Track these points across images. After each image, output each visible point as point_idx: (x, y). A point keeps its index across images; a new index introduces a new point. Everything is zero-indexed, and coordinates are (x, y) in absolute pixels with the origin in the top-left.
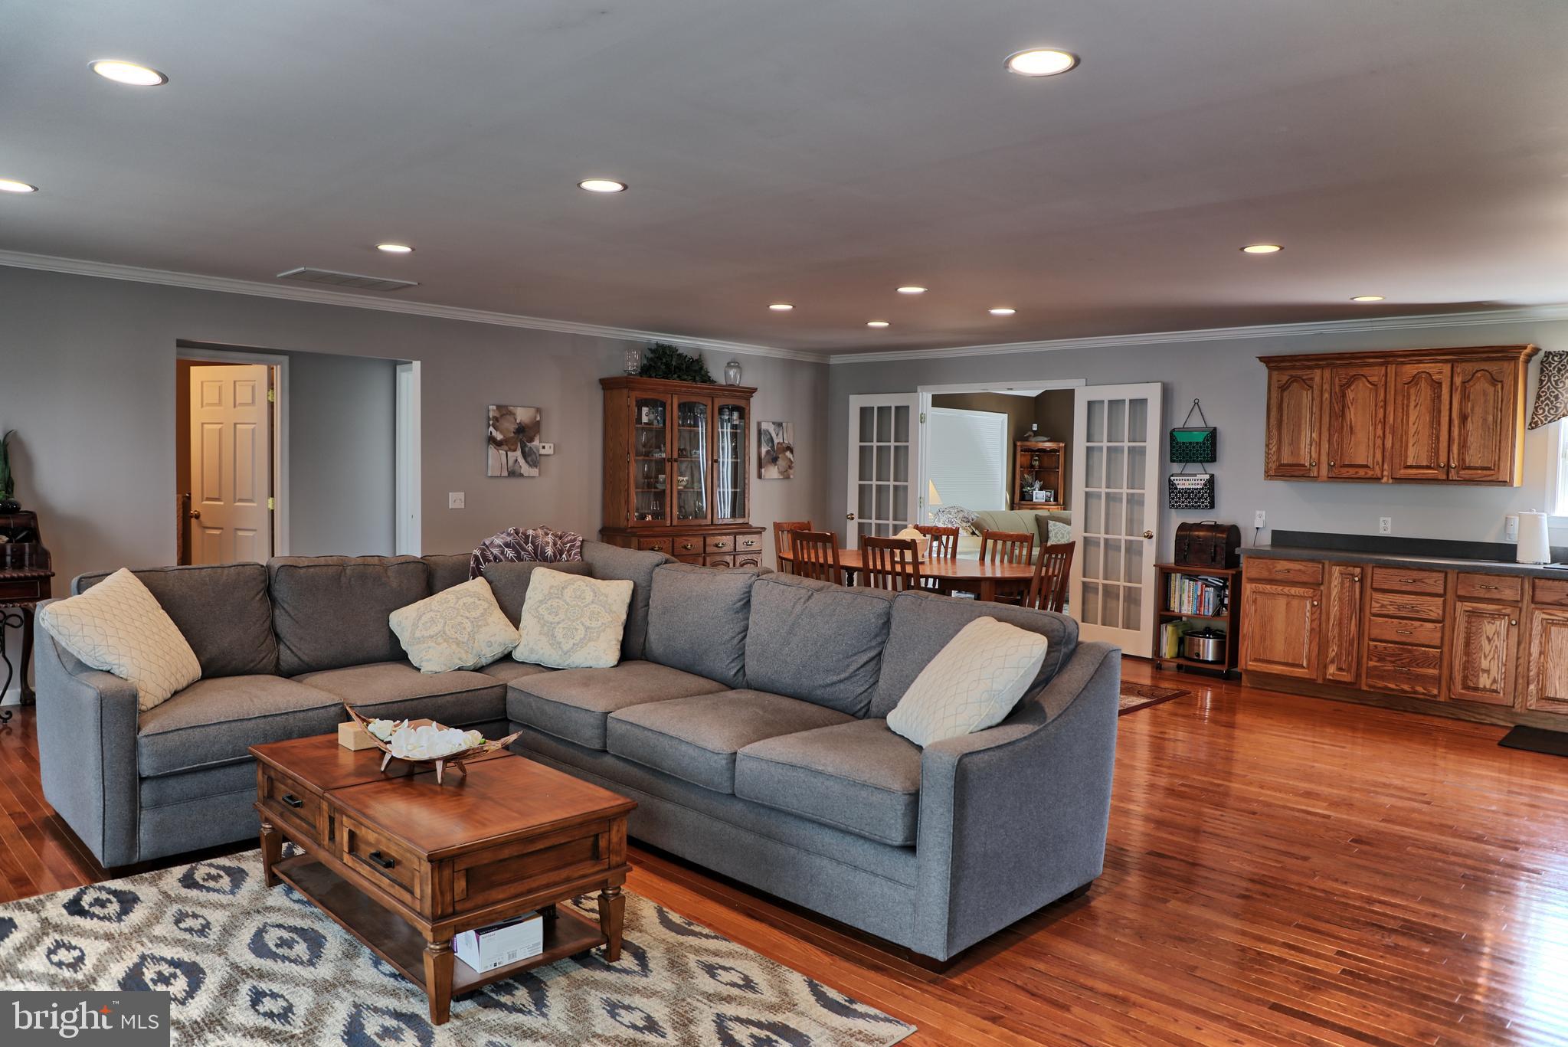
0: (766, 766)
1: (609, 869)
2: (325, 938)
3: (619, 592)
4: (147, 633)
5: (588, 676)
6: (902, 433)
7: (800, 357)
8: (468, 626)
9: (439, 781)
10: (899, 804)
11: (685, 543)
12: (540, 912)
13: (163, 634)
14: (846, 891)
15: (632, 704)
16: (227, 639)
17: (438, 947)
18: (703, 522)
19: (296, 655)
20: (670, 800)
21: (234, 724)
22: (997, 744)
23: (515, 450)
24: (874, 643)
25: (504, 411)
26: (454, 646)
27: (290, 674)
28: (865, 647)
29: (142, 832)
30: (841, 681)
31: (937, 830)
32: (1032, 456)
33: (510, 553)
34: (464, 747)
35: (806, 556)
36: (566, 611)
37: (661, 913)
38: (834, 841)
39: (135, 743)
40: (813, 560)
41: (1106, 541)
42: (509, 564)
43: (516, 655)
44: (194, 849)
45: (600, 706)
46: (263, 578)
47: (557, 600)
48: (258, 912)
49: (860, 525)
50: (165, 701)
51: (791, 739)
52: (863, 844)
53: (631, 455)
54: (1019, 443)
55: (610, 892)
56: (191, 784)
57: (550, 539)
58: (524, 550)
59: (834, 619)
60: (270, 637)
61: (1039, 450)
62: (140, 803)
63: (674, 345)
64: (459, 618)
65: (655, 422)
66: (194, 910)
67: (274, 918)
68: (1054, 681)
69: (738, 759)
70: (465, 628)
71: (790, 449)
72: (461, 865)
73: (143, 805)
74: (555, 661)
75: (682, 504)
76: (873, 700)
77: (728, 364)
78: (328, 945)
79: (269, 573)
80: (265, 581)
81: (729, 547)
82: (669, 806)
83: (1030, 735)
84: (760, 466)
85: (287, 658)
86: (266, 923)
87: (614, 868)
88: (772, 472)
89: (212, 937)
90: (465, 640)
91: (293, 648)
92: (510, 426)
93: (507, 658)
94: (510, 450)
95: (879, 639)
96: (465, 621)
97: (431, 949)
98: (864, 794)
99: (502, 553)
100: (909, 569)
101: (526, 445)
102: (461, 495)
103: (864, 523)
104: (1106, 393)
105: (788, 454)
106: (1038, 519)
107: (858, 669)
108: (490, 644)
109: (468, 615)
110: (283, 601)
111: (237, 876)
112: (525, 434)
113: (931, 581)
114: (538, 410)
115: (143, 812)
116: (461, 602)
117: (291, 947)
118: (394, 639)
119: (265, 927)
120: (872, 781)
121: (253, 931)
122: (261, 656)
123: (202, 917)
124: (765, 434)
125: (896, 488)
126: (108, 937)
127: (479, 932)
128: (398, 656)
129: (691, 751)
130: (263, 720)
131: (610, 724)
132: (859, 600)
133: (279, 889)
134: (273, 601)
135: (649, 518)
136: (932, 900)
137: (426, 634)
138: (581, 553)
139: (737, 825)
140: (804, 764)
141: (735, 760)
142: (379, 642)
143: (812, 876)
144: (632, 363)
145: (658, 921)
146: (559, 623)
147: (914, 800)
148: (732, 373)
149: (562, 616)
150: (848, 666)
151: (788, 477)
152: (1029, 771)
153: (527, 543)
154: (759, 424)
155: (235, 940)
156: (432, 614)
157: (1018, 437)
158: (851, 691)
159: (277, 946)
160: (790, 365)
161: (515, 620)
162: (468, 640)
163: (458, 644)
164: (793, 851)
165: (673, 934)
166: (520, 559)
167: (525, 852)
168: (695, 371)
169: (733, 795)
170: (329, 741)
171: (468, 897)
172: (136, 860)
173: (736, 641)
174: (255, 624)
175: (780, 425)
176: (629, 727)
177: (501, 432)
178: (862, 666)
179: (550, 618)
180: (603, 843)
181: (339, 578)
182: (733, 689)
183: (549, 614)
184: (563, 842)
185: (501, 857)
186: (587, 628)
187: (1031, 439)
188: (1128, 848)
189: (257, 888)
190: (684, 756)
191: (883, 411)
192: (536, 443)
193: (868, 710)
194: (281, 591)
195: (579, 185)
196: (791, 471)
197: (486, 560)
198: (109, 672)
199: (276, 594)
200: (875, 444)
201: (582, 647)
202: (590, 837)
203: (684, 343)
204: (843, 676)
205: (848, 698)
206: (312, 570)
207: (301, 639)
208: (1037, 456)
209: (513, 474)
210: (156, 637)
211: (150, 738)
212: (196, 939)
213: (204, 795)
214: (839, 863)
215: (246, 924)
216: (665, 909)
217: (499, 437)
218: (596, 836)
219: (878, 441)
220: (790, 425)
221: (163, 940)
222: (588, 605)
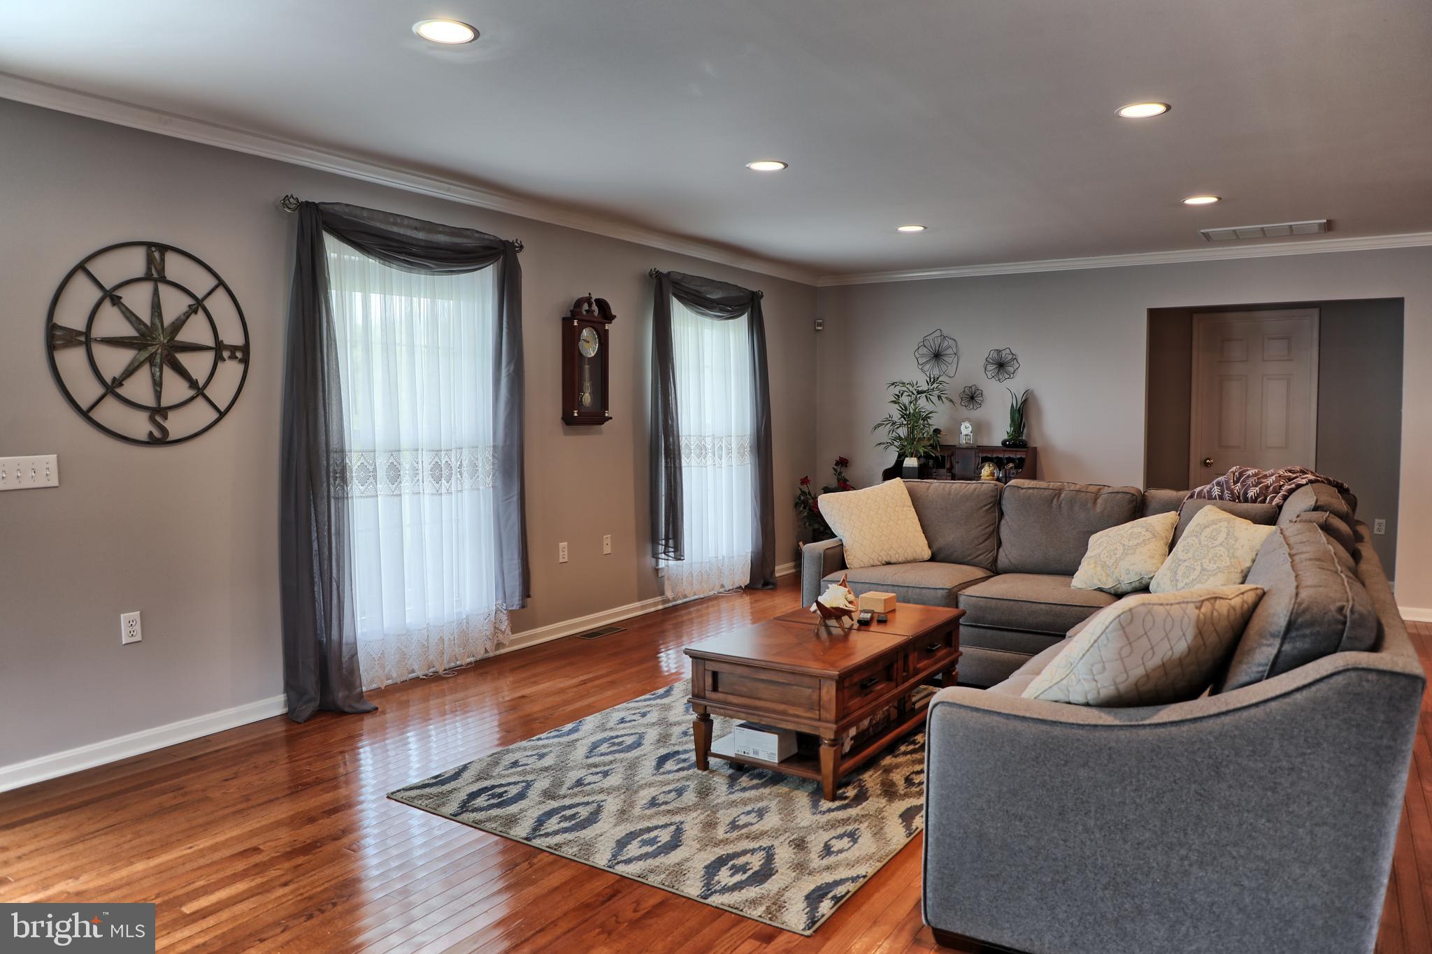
1: (820, 720)
12: (776, 731)
19: (1013, 557)
33: (1216, 491)
36: (1196, 549)
47: (1196, 538)
55: (825, 741)
58: (1229, 488)
60: (992, 539)
64: (1118, 545)
70: (1116, 554)
72: (709, 667)
85: (1004, 558)
87: (825, 721)
90: (1110, 564)
99: (1210, 490)
122: (978, 553)
128: (1067, 571)
134: (1001, 512)
146: (1185, 561)
166: (1222, 497)
171: (715, 690)
180: (815, 697)
183: (1183, 551)
194: (1008, 505)
222: (1216, 546)
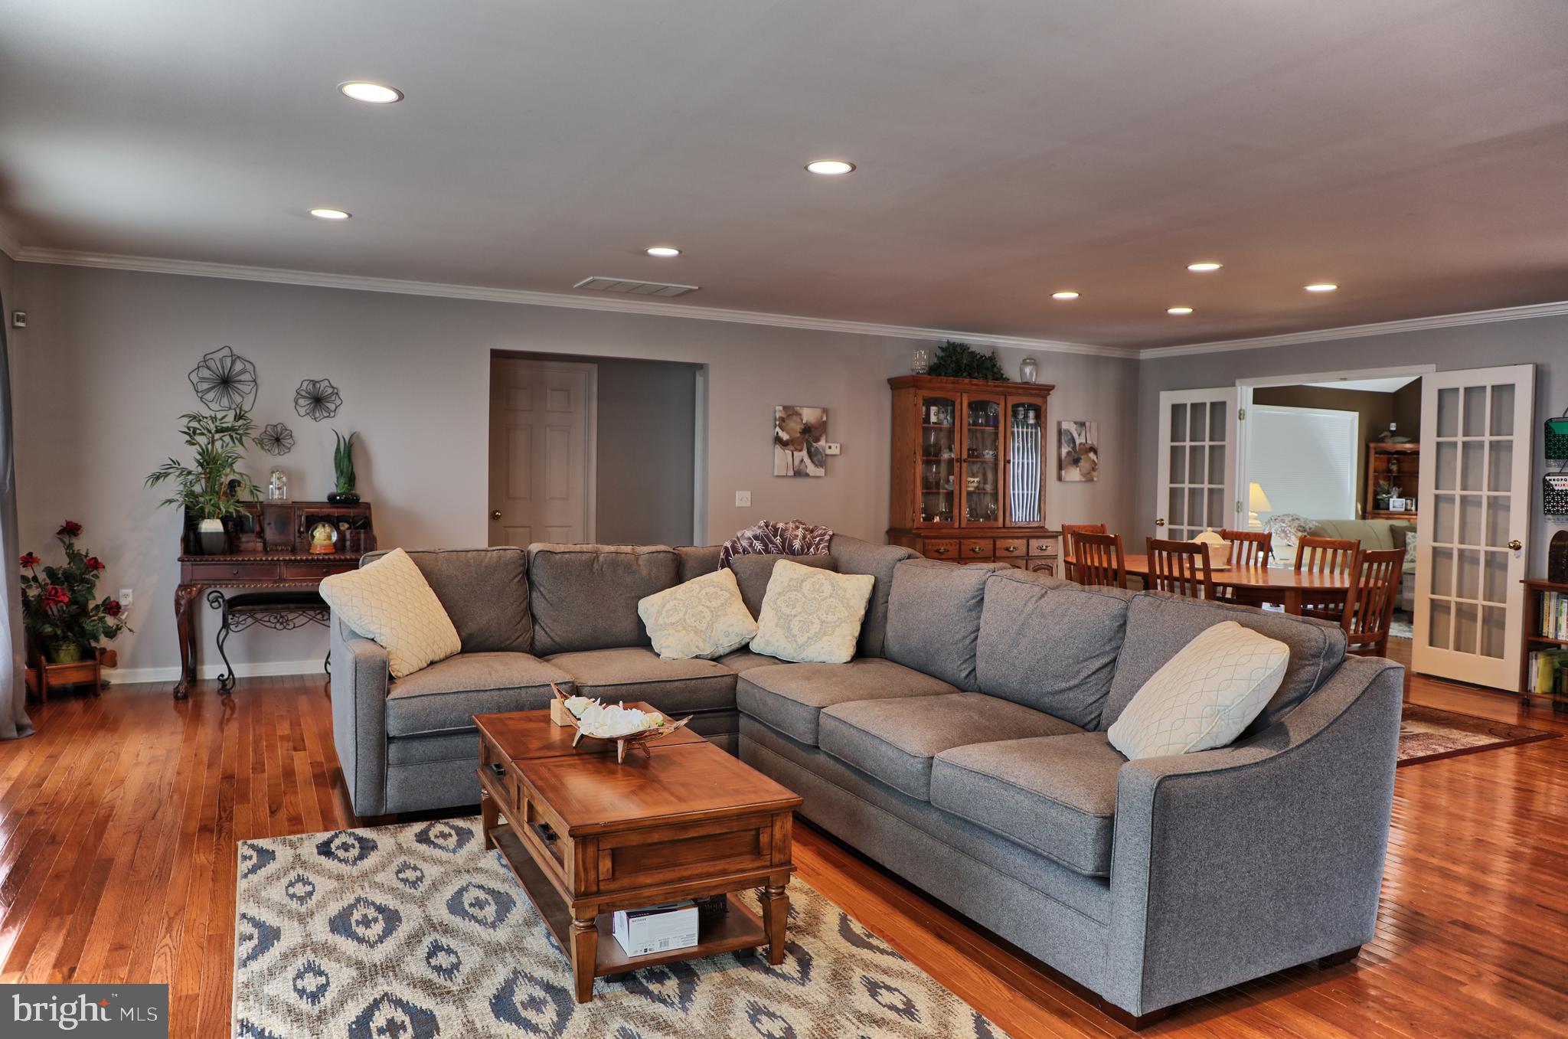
0: (959, 773)
1: (771, 866)
2: (514, 903)
3: (859, 587)
4: (409, 607)
5: (818, 671)
6: (1218, 431)
7: (1107, 353)
8: (708, 615)
9: (620, 760)
10: (1091, 828)
11: (973, 546)
12: (696, 903)
13: (424, 609)
14: (1035, 921)
15: (849, 700)
16: (485, 617)
17: (581, 924)
18: (995, 524)
19: (549, 636)
20: (873, 803)
21: (471, 694)
22: (1215, 769)
23: (801, 450)
24: (1107, 648)
25: (791, 412)
26: (692, 634)
27: (543, 654)
28: (1098, 652)
29: (389, 787)
30: (1070, 689)
31: (1131, 862)
32: (1389, 461)
33: (758, 545)
34: (641, 729)
35: (1089, 561)
36: (804, 603)
37: (844, 920)
38: (1026, 864)
39: (384, 705)
40: (1096, 564)
41: (1461, 552)
42: (755, 556)
43: (753, 647)
44: (433, 808)
45: (813, 701)
46: (522, 562)
47: (795, 593)
48: (468, 871)
49: (1170, 530)
50: (421, 670)
51: (991, 746)
52: (1055, 870)
53: (917, 455)
54: (1372, 445)
55: (773, 891)
56: (433, 747)
57: (800, 533)
58: (772, 542)
59: (1066, 620)
60: (526, 617)
61: (1398, 453)
62: (388, 761)
63: (966, 342)
64: (701, 607)
65: (945, 422)
66: (416, 862)
67: (479, 879)
68: (1308, 701)
69: (934, 764)
70: (704, 617)
71: (1093, 449)
72: (606, 845)
73: (390, 762)
74: (789, 654)
75: (973, 506)
76: (1104, 710)
77: (1024, 360)
78: (514, 911)
79: (528, 556)
80: (524, 565)
81: (1022, 551)
82: (872, 809)
83: (1264, 761)
84: (1060, 467)
85: (541, 638)
86: (470, 883)
87: (777, 866)
88: (1074, 474)
89: (420, 889)
90: (704, 629)
91: (547, 630)
92: (796, 426)
93: (744, 649)
94: (796, 450)
95: (1114, 644)
96: (705, 610)
97: (576, 925)
98: (1053, 812)
99: (751, 545)
100: (1200, 576)
101: (812, 445)
102: (748, 494)
103: (1175, 530)
104: (1461, 379)
105: (1092, 455)
106: (1393, 530)
107: (1089, 676)
108: (727, 634)
109: (708, 604)
110: (540, 584)
111: (464, 836)
112: (810, 434)
113: (1229, 590)
114: (825, 411)
115: (390, 769)
116: (703, 592)
117: (482, 908)
118: (641, 625)
119: (468, 886)
120: (1063, 798)
121: (456, 889)
122: (517, 635)
123: (421, 870)
124: (1066, 434)
125: (1211, 491)
126: (339, 878)
127: (630, 915)
128: (643, 642)
129: (891, 753)
130: (498, 692)
131: (823, 720)
132: (1094, 599)
133: (494, 853)
134: (531, 583)
135: (937, 519)
136: (1124, 942)
137: (668, 621)
138: (829, 547)
139: (933, 836)
140: (996, 774)
141: (931, 766)
142: (625, 627)
143: (1003, 900)
144: (920, 361)
145: (837, 928)
146: (795, 616)
147: (1108, 824)
148: (1028, 370)
149: (799, 609)
150: (1078, 672)
151: (1091, 480)
152: (1261, 805)
153: (775, 536)
154: (1059, 424)
155: (438, 895)
156: (676, 602)
157: (1371, 437)
158: (1080, 701)
159: (471, 905)
160: (1095, 362)
161: (755, 612)
162: (707, 629)
163: (696, 632)
164: (985, 869)
165: (848, 944)
166: (767, 551)
167: (676, 838)
168: (987, 369)
169: (928, 803)
170: (544, 716)
171: (614, 877)
172: (383, 812)
173: (968, 641)
174: (512, 604)
175: (1082, 424)
176: (837, 723)
177: (788, 433)
178: (1093, 673)
179: (787, 611)
180: (764, 838)
181: (592, 565)
182: (964, 691)
183: (787, 606)
184: (718, 832)
185: (649, 841)
186: (822, 622)
187: (1387, 440)
188: (1425, 913)
189: (476, 850)
190: (883, 757)
191: (1197, 408)
192: (822, 443)
193: (1099, 723)
194: (539, 575)
195: (806, 168)
196: (1094, 474)
197: (736, 551)
198: (373, 640)
199: (534, 578)
200: (1188, 444)
201: (816, 641)
202: (751, 830)
203: (978, 341)
204: (1072, 683)
205: (1078, 707)
206: (567, 556)
207: (554, 621)
208: (1395, 459)
209: (799, 473)
210: (417, 611)
211: (396, 701)
212: (408, 890)
213: (444, 758)
214: (1031, 888)
215: (453, 881)
216: (849, 917)
217: (785, 437)
218: (758, 830)
219: (1191, 440)
220: (1094, 425)
221: (380, 886)
222: (826, 598)
